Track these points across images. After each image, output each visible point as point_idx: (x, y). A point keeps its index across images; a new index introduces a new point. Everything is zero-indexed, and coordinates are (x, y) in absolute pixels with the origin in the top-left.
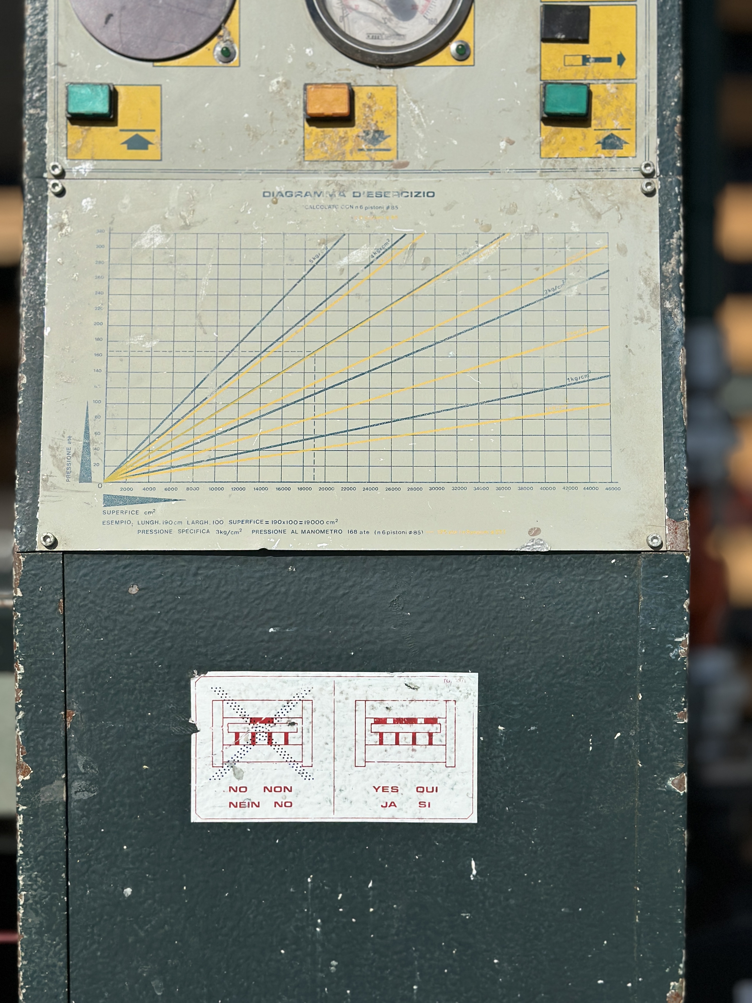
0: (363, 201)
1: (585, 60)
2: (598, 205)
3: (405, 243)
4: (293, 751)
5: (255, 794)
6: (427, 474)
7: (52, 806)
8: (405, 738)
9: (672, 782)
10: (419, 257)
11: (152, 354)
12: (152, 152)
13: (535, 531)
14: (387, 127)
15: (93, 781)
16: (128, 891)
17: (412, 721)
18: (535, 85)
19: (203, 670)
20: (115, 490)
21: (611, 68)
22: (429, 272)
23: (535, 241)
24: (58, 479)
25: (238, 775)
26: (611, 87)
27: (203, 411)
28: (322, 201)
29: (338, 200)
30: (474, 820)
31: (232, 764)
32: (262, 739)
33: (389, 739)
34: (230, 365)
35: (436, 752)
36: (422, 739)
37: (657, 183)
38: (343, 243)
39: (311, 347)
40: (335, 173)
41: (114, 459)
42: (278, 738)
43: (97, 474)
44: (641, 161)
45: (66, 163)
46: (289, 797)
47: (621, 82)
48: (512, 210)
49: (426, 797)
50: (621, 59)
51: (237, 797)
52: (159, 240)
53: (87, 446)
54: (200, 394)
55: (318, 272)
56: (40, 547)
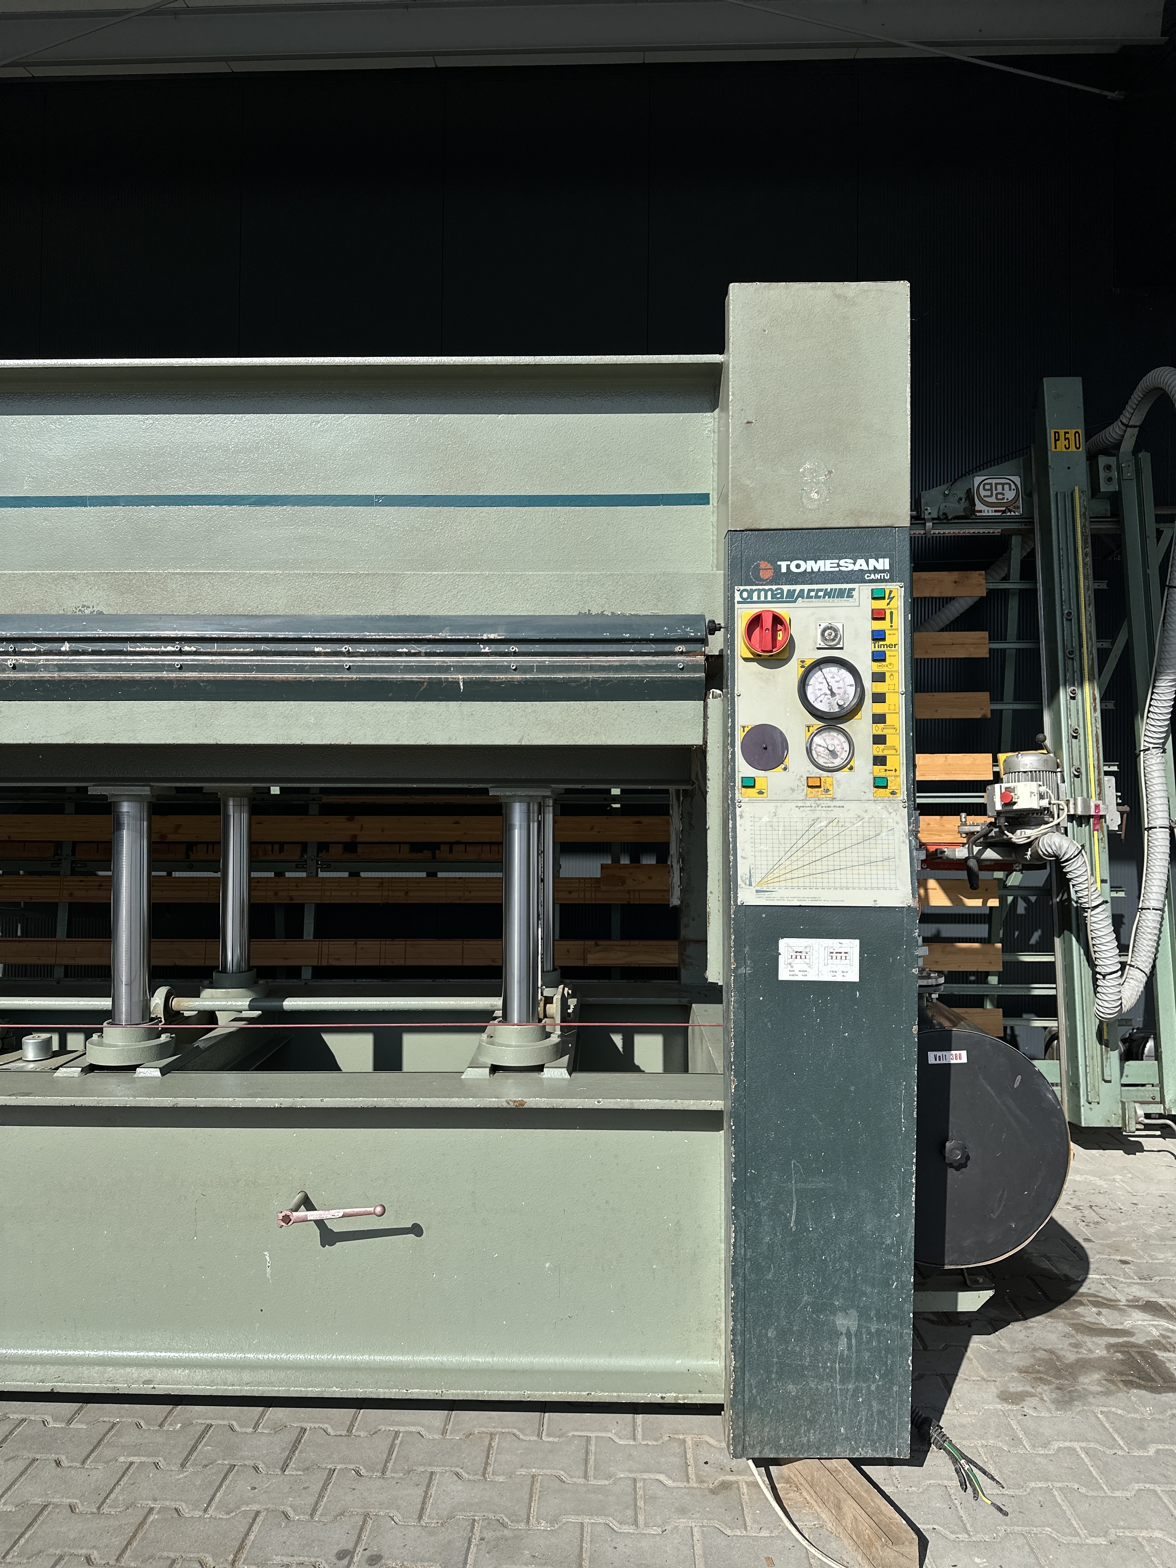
1: (886, 770)
2: (890, 810)
3: (836, 820)
4: (807, 961)
5: (796, 972)
6: (845, 885)
7: (741, 974)
8: (839, 958)
9: (913, 970)
10: (840, 824)
12: (765, 795)
13: (875, 901)
14: (830, 788)
15: (752, 967)
16: (761, 998)
17: (841, 953)
18: (871, 777)
19: (782, 938)
20: (759, 888)
21: (893, 773)
22: (843, 828)
23: (873, 820)
24: (743, 885)
25: (792, 967)
26: (893, 778)
27: (781, 867)
28: (812, 808)
29: (817, 808)
30: (858, 980)
31: (790, 964)
32: (798, 957)
33: (834, 958)
34: (789, 854)
35: (847, 962)
36: (844, 958)
37: (907, 804)
38: (819, 820)
40: (815, 800)
41: (758, 880)
42: (803, 957)
43: (753, 884)
44: (901, 798)
45: (741, 798)
46: (806, 973)
47: (896, 776)
48: (866, 811)
49: (844, 974)
50: (896, 770)
51: (792, 973)
52: (768, 819)
53: (750, 876)
54: (780, 862)
55: (812, 828)
56: (739, 904)
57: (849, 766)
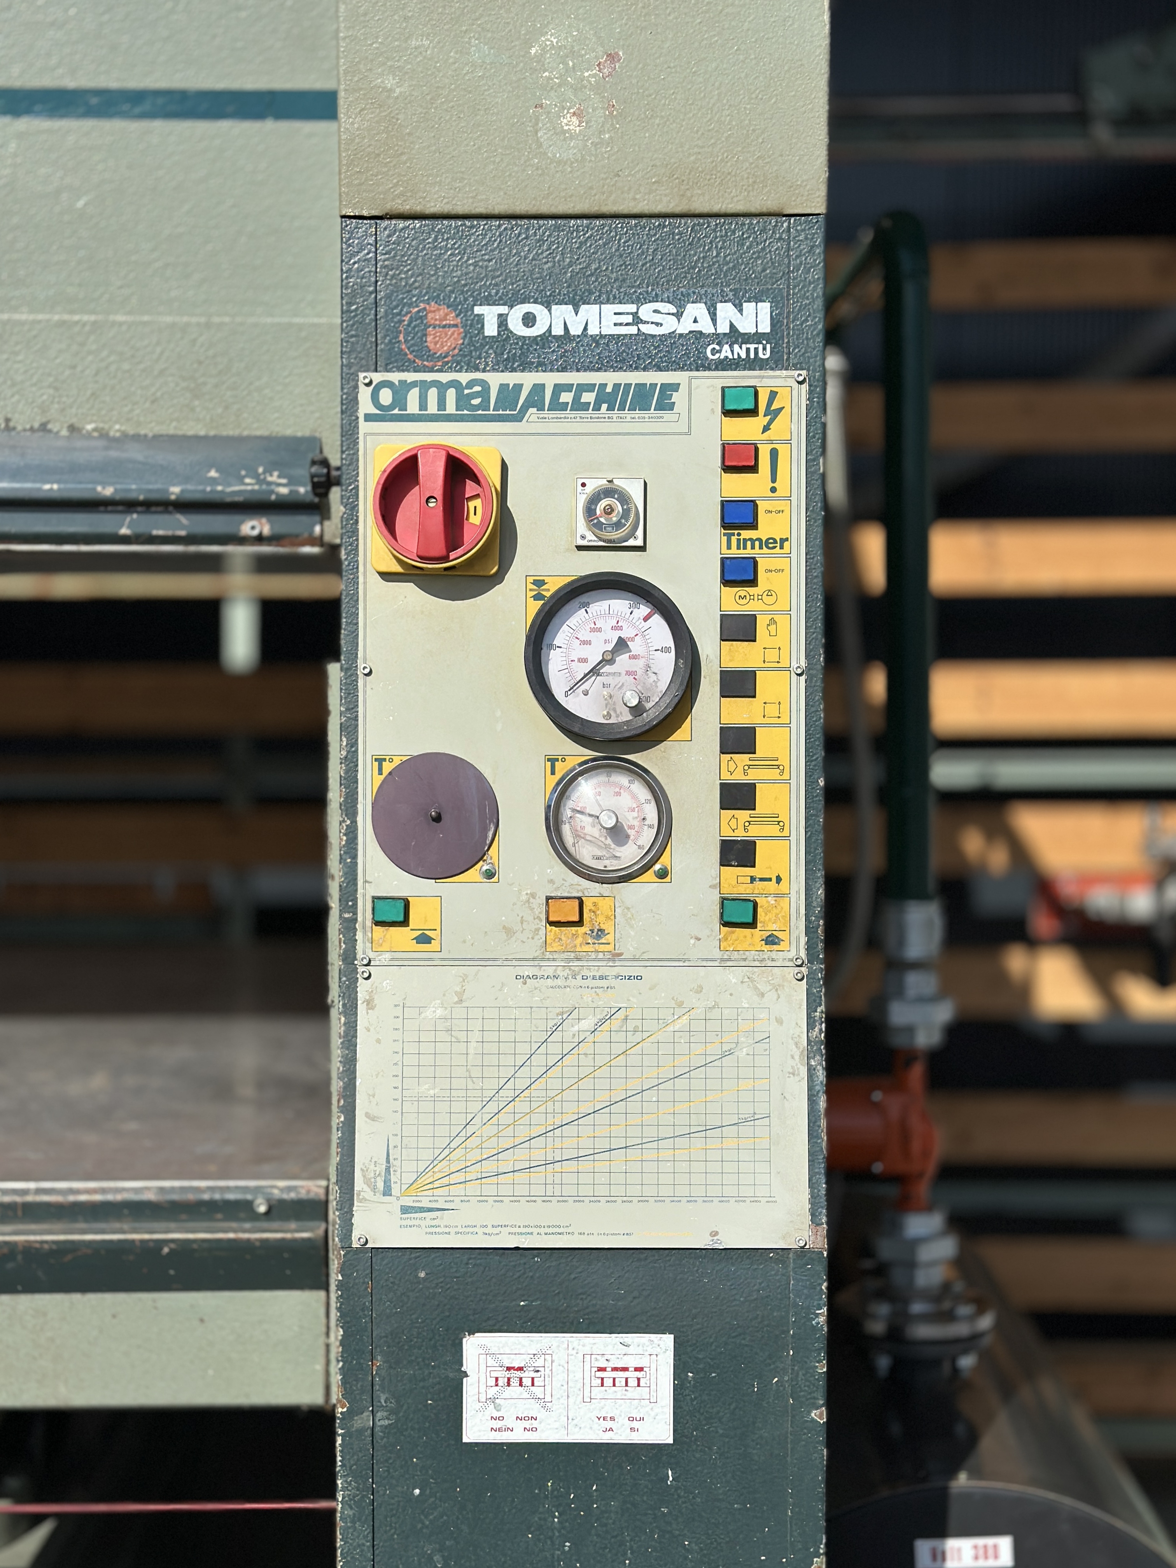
0: (590, 982)
1: (753, 879)
2: (762, 987)
3: (621, 1015)
4: (538, 1391)
5: (509, 1422)
6: (636, 1190)
7: (361, 1431)
8: (620, 1382)
9: (814, 1414)
10: (631, 1025)
11: (434, 1099)
12: (435, 946)
13: (715, 1234)
14: (608, 927)
15: (392, 1412)
16: (417, 1492)
17: (625, 1369)
18: (716, 898)
19: (472, 1332)
20: (408, 1202)
21: (772, 886)
22: (638, 1037)
23: (716, 1013)
24: (368, 1193)
25: (498, 1408)
26: (771, 900)
27: (472, 1142)
28: (559, 982)
29: (572, 982)
30: (670, 1441)
31: (493, 1400)
32: (515, 1382)
33: (608, 1382)
34: (492, 1107)
35: (643, 1392)
36: (633, 1382)
37: (804, 970)
38: (575, 1014)
39: (551, 1094)
40: (569, 960)
41: (409, 1178)
42: (527, 1382)
43: (395, 1190)
44: (793, 954)
45: (372, 955)
46: (535, 1424)
47: (779, 896)
48: (699, 990)
49: (635, 1424)
50: (779, 879)
51: (497, 1424)
52: (439, 1012)
53: (388, 1170)
54: (470, 1129)
55: (557, 1036)
56: (355, 1245)
57: (657, 867)
